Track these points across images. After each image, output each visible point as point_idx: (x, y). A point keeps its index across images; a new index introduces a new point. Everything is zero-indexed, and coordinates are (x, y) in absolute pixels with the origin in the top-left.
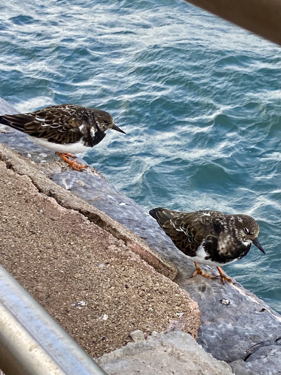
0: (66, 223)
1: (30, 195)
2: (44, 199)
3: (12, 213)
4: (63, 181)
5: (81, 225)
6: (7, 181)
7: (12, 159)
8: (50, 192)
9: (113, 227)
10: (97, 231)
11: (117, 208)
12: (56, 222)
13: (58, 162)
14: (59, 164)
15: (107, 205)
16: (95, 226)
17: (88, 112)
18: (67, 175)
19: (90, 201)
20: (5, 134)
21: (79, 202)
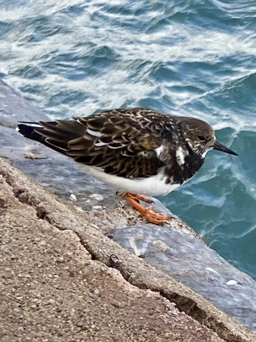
0: (139, 313)
1: (78, 264)
2: (102, 271)
3: (47, 294)
4: (130, 241)
5: (164, 316)
6: (39, 239)
7: (45, 202)
8: (111, 260)
9: (219, 321)
10: (191, 327)
11: (223, 289)
12: (121, 310)
13: (122, 210)
14: (123, 213)
15: (206, 283)
16: (188, 318)
17: (171, 123)
18: (137, 232)
19: (177, 276)
20: (31, 160)
21: (159, 277)
